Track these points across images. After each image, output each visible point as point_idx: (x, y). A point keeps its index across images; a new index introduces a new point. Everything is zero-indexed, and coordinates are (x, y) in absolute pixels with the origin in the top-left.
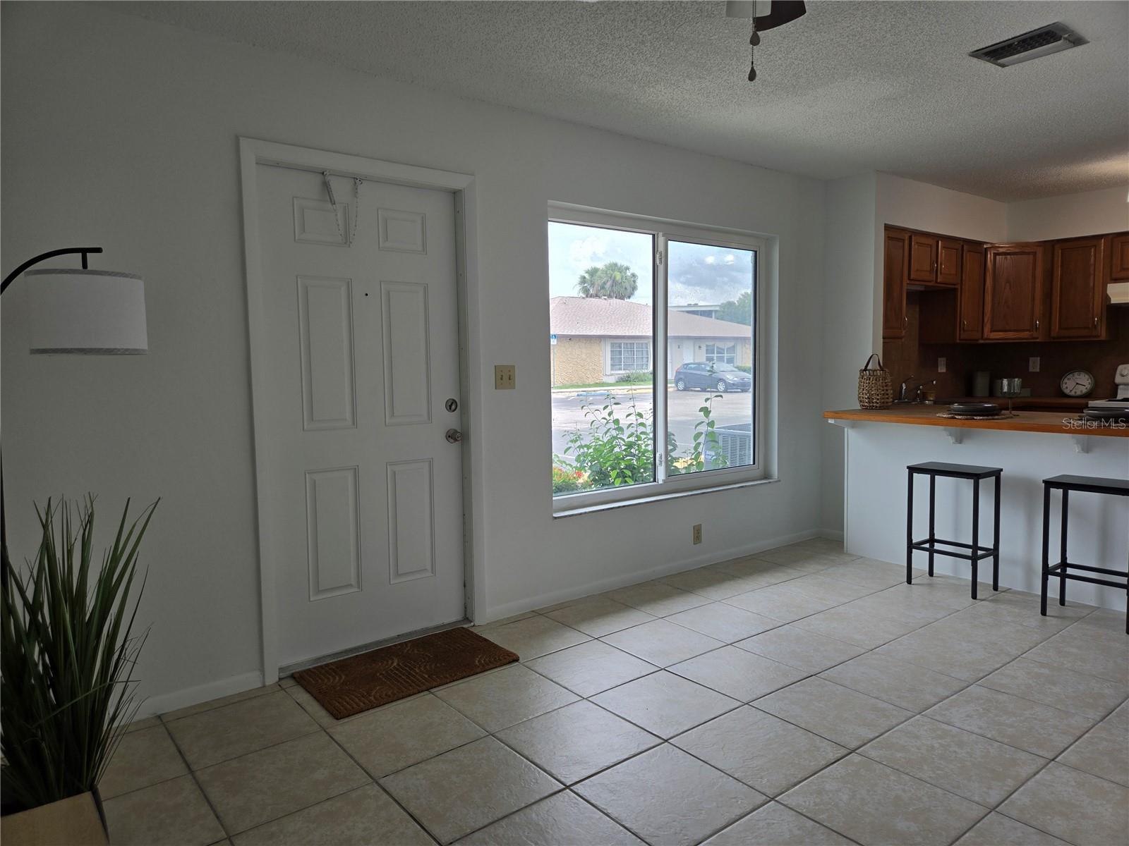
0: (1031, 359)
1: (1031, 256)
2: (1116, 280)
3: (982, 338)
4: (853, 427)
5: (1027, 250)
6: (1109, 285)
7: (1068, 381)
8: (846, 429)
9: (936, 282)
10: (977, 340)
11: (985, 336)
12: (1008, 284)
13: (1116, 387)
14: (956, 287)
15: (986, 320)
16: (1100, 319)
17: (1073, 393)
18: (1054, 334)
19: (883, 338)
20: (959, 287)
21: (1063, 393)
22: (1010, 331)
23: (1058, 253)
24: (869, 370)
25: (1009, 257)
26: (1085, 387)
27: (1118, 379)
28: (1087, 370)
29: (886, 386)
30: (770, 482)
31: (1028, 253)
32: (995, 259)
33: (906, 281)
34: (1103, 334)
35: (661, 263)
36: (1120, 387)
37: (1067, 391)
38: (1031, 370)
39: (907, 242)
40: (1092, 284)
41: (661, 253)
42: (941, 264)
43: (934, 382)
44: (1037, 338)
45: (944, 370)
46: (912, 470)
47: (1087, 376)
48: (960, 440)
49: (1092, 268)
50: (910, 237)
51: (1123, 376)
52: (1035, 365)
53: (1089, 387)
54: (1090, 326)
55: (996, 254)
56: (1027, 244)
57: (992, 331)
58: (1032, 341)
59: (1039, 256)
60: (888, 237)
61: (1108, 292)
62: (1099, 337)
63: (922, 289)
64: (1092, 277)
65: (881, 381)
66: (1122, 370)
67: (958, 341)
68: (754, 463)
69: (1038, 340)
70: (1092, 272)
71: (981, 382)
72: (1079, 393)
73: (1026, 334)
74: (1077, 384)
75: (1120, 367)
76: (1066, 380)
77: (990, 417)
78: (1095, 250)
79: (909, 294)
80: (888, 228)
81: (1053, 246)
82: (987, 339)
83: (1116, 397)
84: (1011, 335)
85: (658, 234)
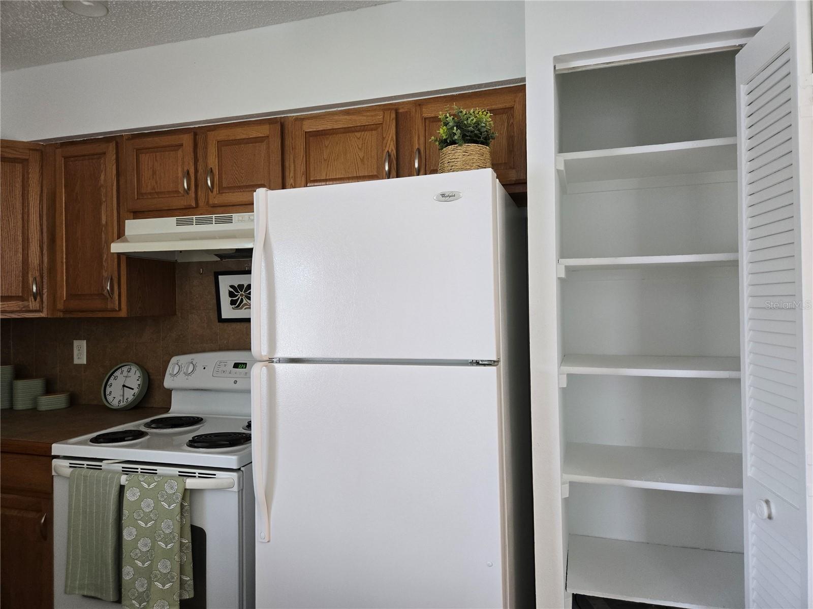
0: (76, 343)
1: (19, 167)
5: (11, 154)
6: (126, 220)
7: (114, 383)
13: (167, 395)
16: (118, 281)
18: (61, 306)
21: (105, 399)
23: (61, 166)
26: (132, 392)
27: (168, 383)
31: (14, 161)
34: (122, 304)
36: (173, 392)
37: (109, 400)
38: (76, 361)
40: (104, 219)
47: (137, 373)
49: (103, 191)
51: (174, 375)
52: (80, 353)
53: (136, 391)
56: (13, 145)
59: (32, 168)
64: (104, 206)
66: (171, 366)
69: (40, 315)
70: (102, 197)
72: (123, 402)
74: (123, 386)
76: (112, 381)
78: (105, 161)
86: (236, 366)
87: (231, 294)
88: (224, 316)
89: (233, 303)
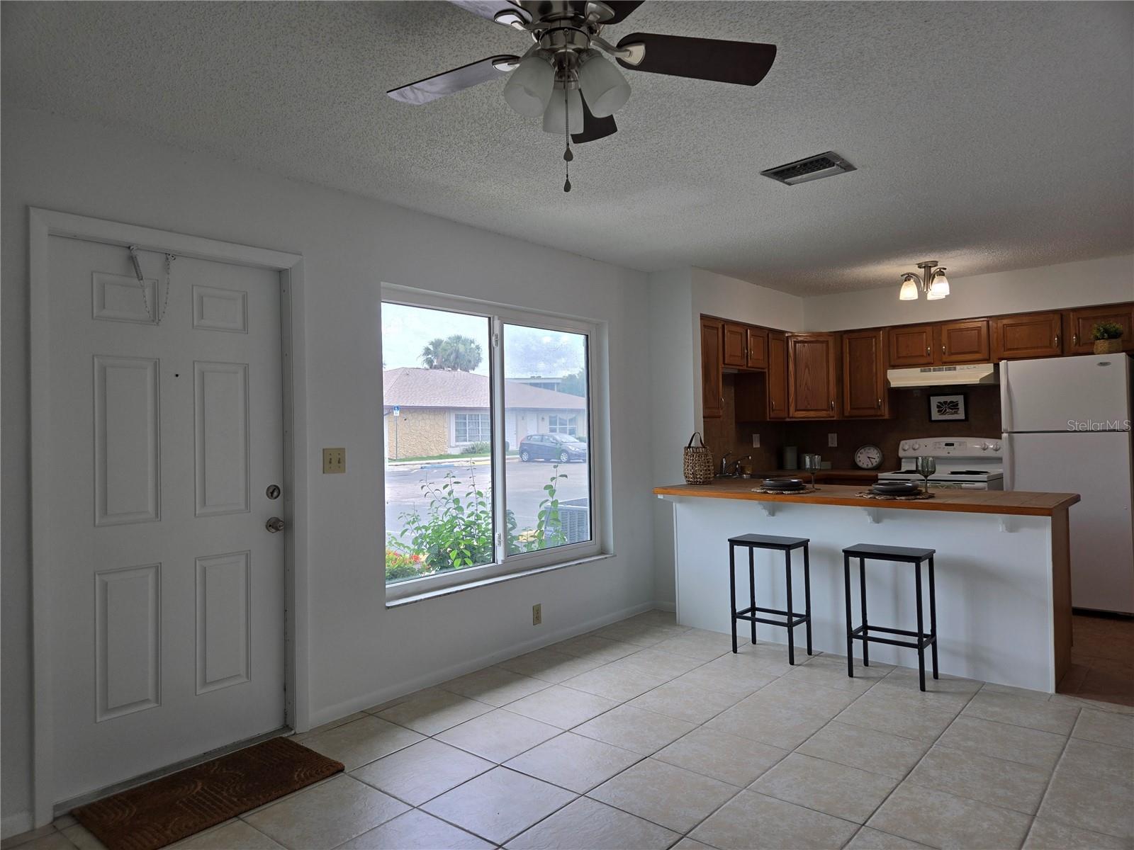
0: (830, 435)
1: (824, 345)
2: (894, 367)
3: (789, 417)
4: (680, 502)
5: (821, 339)
6: (888, 371)
7: (861, 456)
8: (674, 504)
9: (747, 366)
10: (785, 418)
11: (791, 415)
12: (807, 369)
13: (899, 460)
14: (762, 370)
15: (790, 400)
16: (883, 400)
17: (865, 466)
18: (847, 414)
19: (704, 417)
20: (766, 370)
21: (856, 464)
22: (812, 410)
23: (846, 342)
24: (693, 447)
25: (806, 344)
26: (874, 461)
27: (901, 454)
28: (876, 445)
29: (708, 462)
30: (606, 558)
31: (822, 342)
32: (795, 346)
33: (721, 365)
34: (886, 412)
35: (497, 345)
36: (903, 460)
37: (860, 464)
38: (830, 445)
39: (720, 331)
40: (874, 370)
41: (497, 336)
42: (750, 350)
43: (750, 458)
44: (833, 417)
45: (759, 446)
46: (733, 542)
47: (876, 451)
48: (772, 513)
49: (874, 355)
50: (723, 326)
51: (904, 450)
52: (833, 440)
53: (878, 460)
54: (876, 407)
55: (795, 342)
56: (820, 334)
57: (797, 410)
58: (829, 419)
59: (831, 344)
60: (705, 326)
61: (888, 377)
62: (881, 416)
63: (736, 372)
64: (874, 363)
65: (703, 458)
66: (903, 445)
67: (768, 420)
68: (591, 539)
69: (835, 419)
70: (874, 359)
71: (790, 456)
72: (870, 466)
73: (823, 414)
74: (868, 457)
75: (903, 442)
76: (859, 455)
77: (797, 492)
78: (876, 341)
79: (724, 376)
80: (703, 317)
81: (841, 336)
82: (792, 418)
83: (900, 470)
84: (812, 414)
85: (493, 317)
86: (947, 445)
87: (938, 407)
88: (933, 419)
89: (939, 411)
